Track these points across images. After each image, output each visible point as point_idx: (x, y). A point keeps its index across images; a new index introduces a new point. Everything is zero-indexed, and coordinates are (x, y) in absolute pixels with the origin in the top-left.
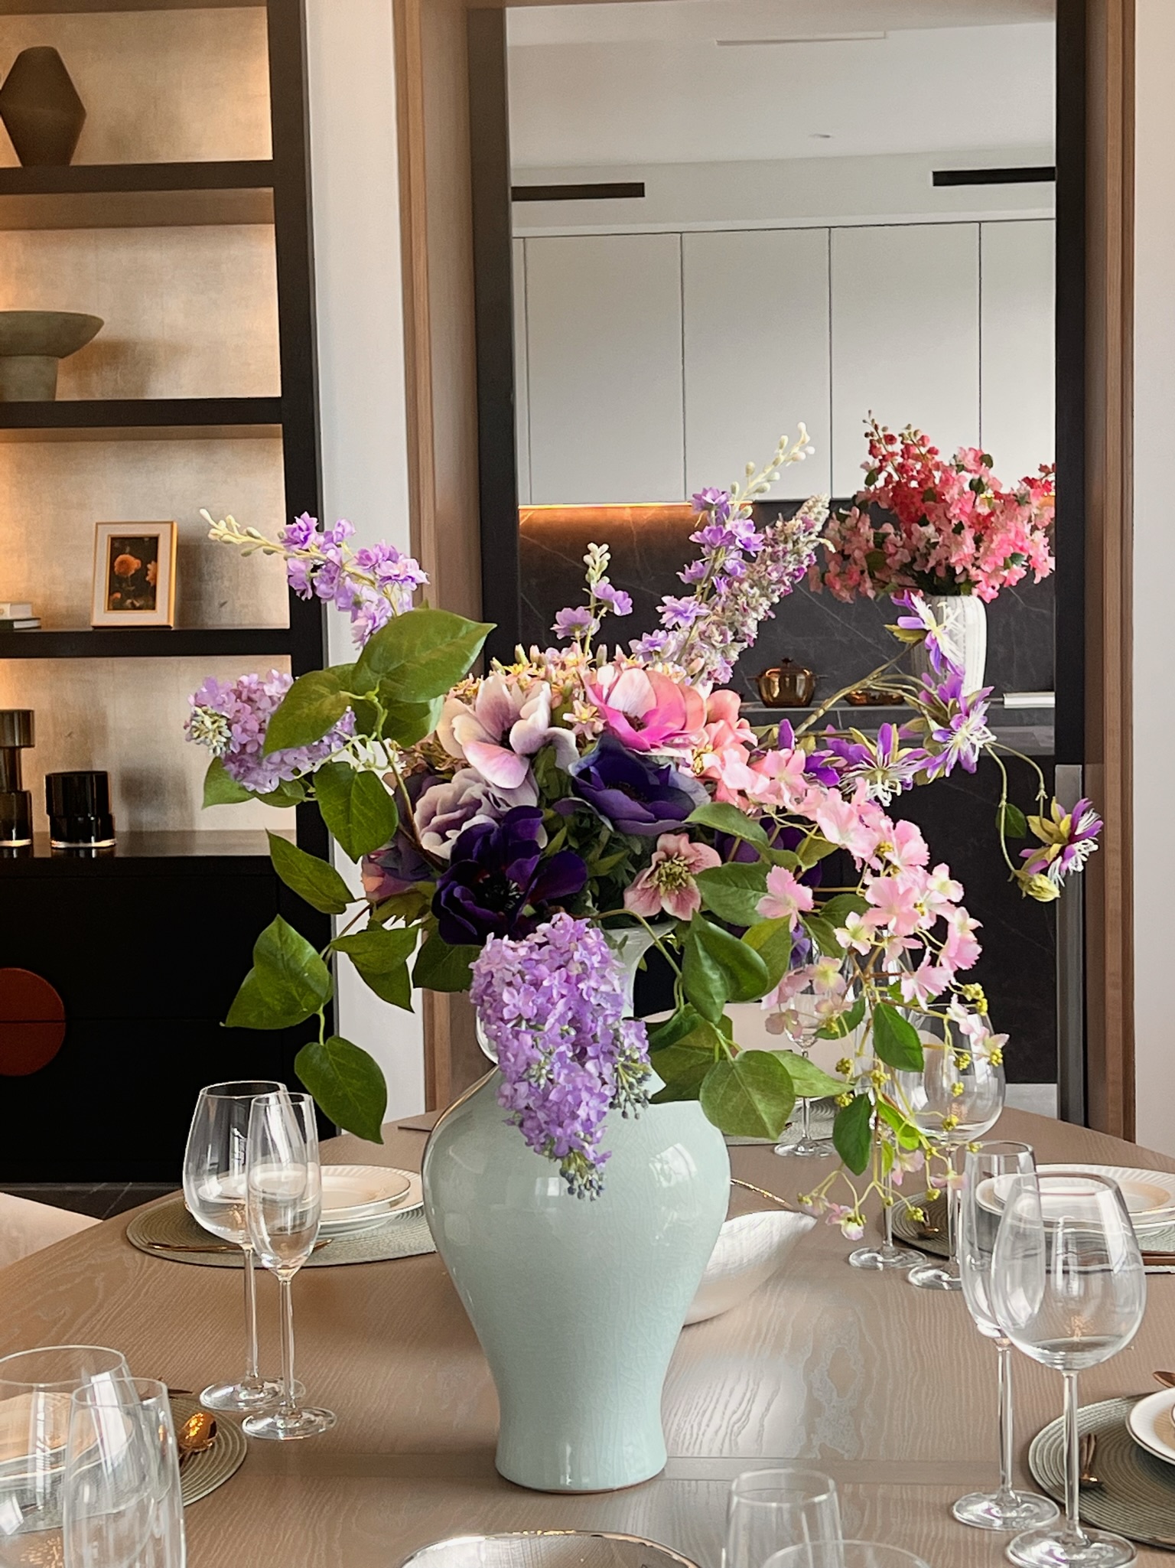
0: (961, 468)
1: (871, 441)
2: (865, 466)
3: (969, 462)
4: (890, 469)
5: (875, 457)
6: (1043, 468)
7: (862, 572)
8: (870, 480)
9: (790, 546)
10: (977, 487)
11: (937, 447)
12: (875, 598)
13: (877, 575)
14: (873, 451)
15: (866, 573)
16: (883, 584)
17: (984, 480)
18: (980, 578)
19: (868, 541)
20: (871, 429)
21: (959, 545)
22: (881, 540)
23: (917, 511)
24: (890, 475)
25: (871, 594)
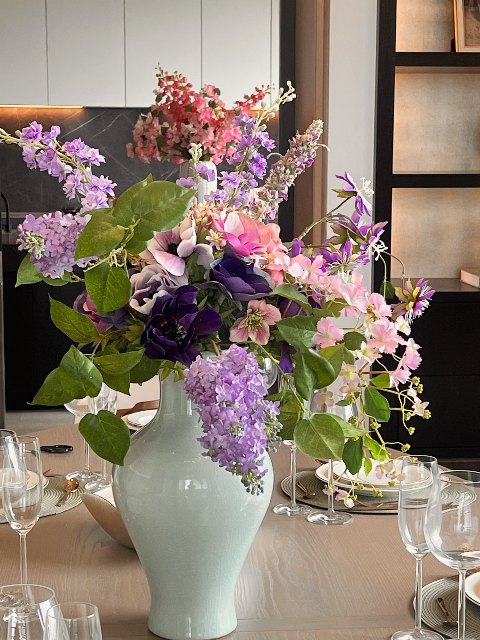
0: (205, 95)
1: (159, 79)
2: (155, 92)
3: (210, 91)
4: (169, 94)
5: (161, 87)
6: (246, 97)
7: (155, 147)
8: (158, 99)
9: (305, 147)
10: (212, 105)
11: (191, 84)
12: (162, 161)
13: (162, 149)
14: (160, 84)
15: (157, 148)
16: (164, 154)
17: (216, 102)
18: (215, 153)
19: (158, 131)
20: (159, 73)
21: (207, 135)
22: (164, 130)
23: (183, 116)
24: (169, 97)
25: (159, 159)
